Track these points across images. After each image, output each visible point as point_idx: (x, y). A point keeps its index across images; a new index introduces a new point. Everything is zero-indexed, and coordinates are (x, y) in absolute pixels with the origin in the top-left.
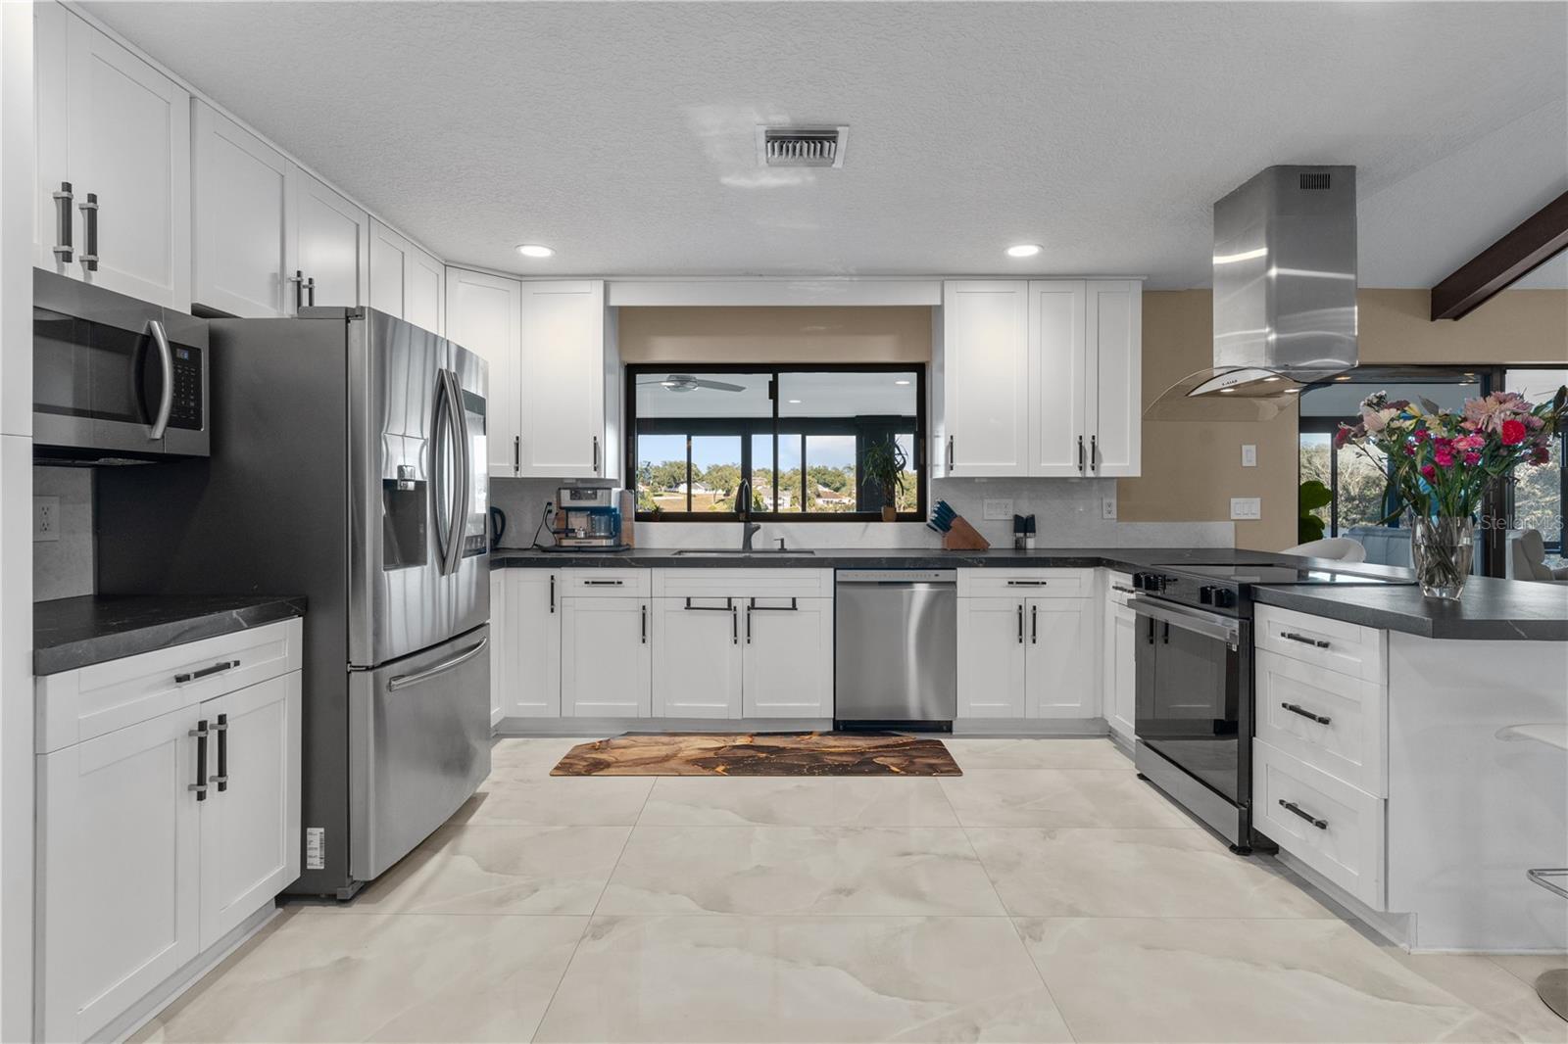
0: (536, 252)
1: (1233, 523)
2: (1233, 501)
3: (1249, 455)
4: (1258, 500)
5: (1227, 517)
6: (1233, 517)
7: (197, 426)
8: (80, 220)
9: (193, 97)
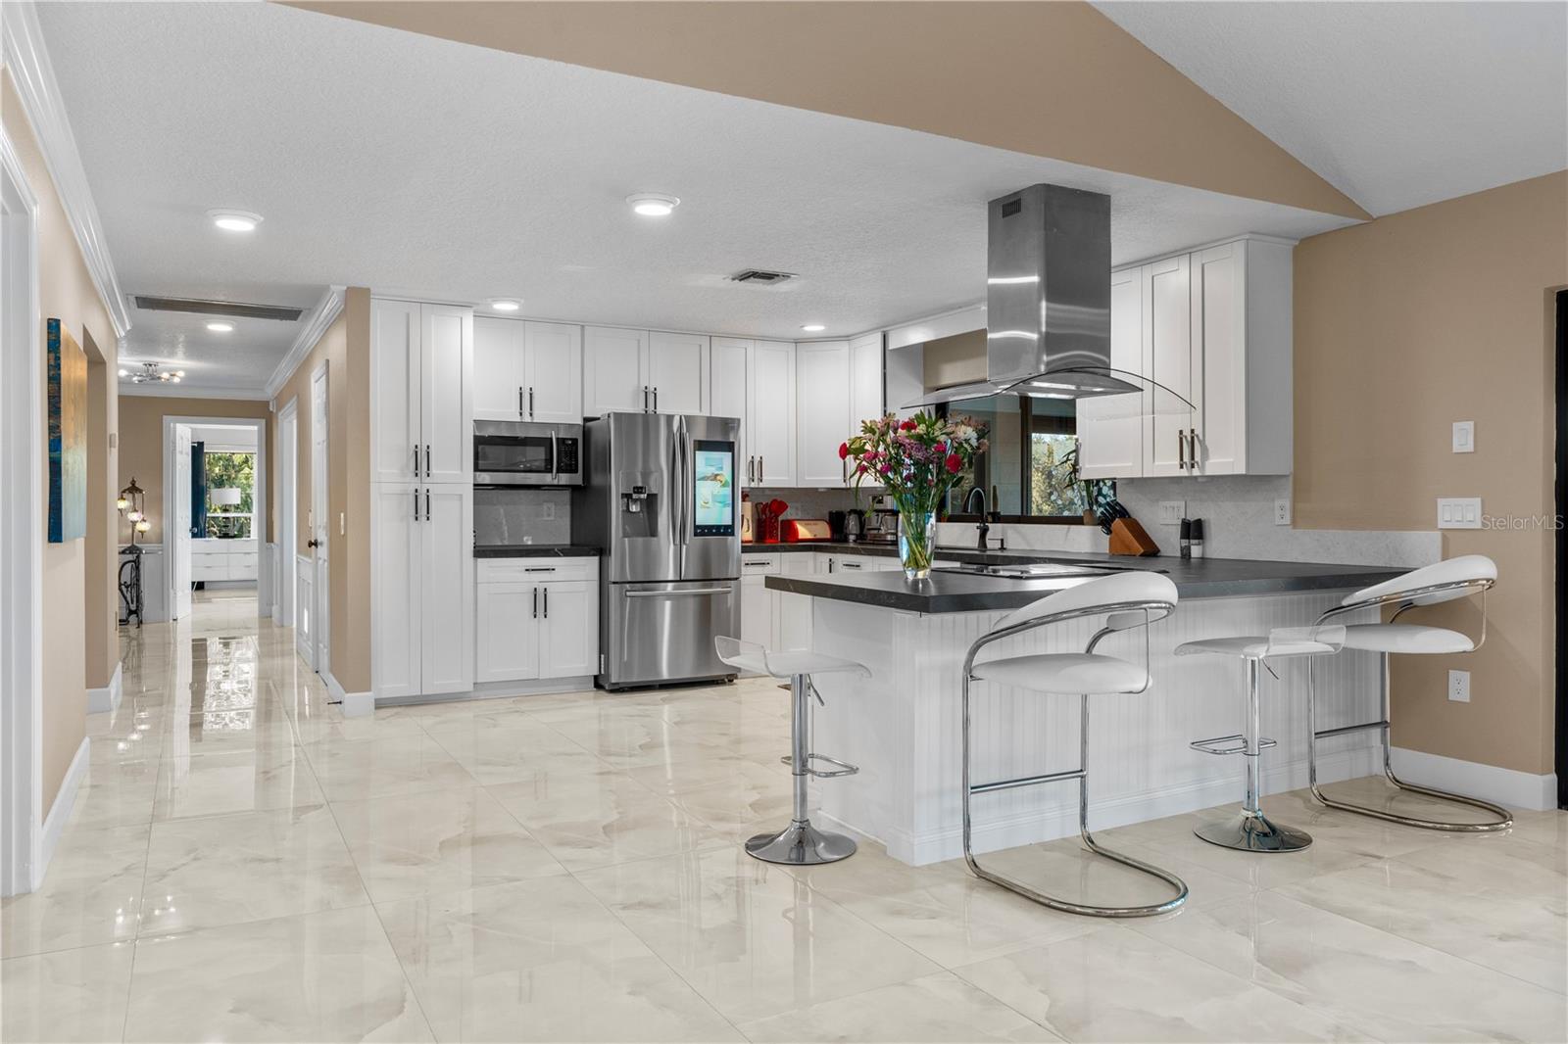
0: (814, 328)
1: (1439, 533)
2: (1441, 502)
3: (1463, 437)
4: (1478, 500)
5: (1431, 523)
6: (1441, 525)
7: (576, 471)
8: (526, 398)
9: (583, 326)
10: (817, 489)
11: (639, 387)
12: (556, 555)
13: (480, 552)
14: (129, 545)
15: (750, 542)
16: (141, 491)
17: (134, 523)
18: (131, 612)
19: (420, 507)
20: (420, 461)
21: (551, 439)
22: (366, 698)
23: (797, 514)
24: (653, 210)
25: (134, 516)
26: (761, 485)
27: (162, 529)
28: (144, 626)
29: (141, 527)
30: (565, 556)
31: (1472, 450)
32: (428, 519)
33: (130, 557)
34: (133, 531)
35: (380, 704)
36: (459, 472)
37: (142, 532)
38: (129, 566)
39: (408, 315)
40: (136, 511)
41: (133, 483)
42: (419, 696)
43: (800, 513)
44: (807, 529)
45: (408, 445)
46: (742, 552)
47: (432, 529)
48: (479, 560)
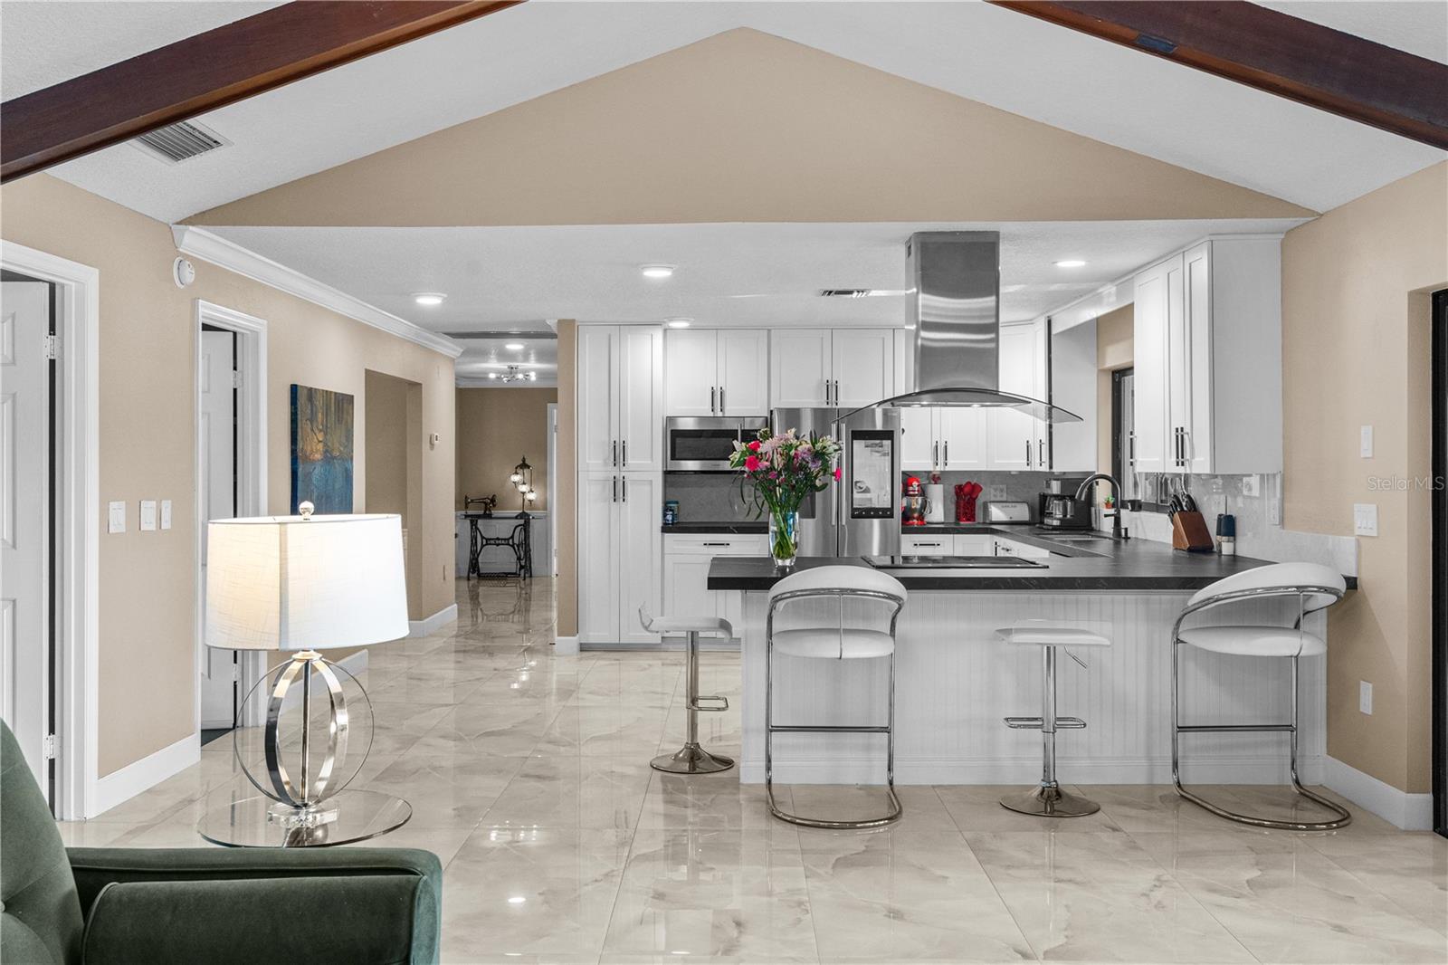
1: (1355, 539)
2: (1356, 507)
3: (1366, 441)
4: (1375, 508)
5: (1350, 529)
6: (1357, 532)
8: (718, 397)
9: (769, 330)
10: (1010, 472)
11: (822, 380)
12: (731, 532)
13: (667, 528)
14: (521, 511)
15: (943, 523)
16: (529, 467)
17: (524, 493)
18: (522, 567)
19: (618, 490)
20: (618, 453)
21: (737, 431)
22: (572, 642)
23: (1002, 496)
24: (657, 274)
25: (523, 488)
26: (947, 469)
27: (546, 499)
28: (533, 579)
29: (531, 496)
30: (739, 533)
31: (1370, 455)
32: (624, 500)
33: (522, 522)
34: (524, 500)
35: (584, 648)
36: (650, 462)
37: (530, 501)
38: (519, 529)
39: (610, 336)
40: (524, 483)
41: (524, 460)
42: (617, 644)
43: (1005, 495)
44: (1004, 512)
45: (610, 440)
46: (903, 533)
47: (629, 507)
48: (666, 535)
